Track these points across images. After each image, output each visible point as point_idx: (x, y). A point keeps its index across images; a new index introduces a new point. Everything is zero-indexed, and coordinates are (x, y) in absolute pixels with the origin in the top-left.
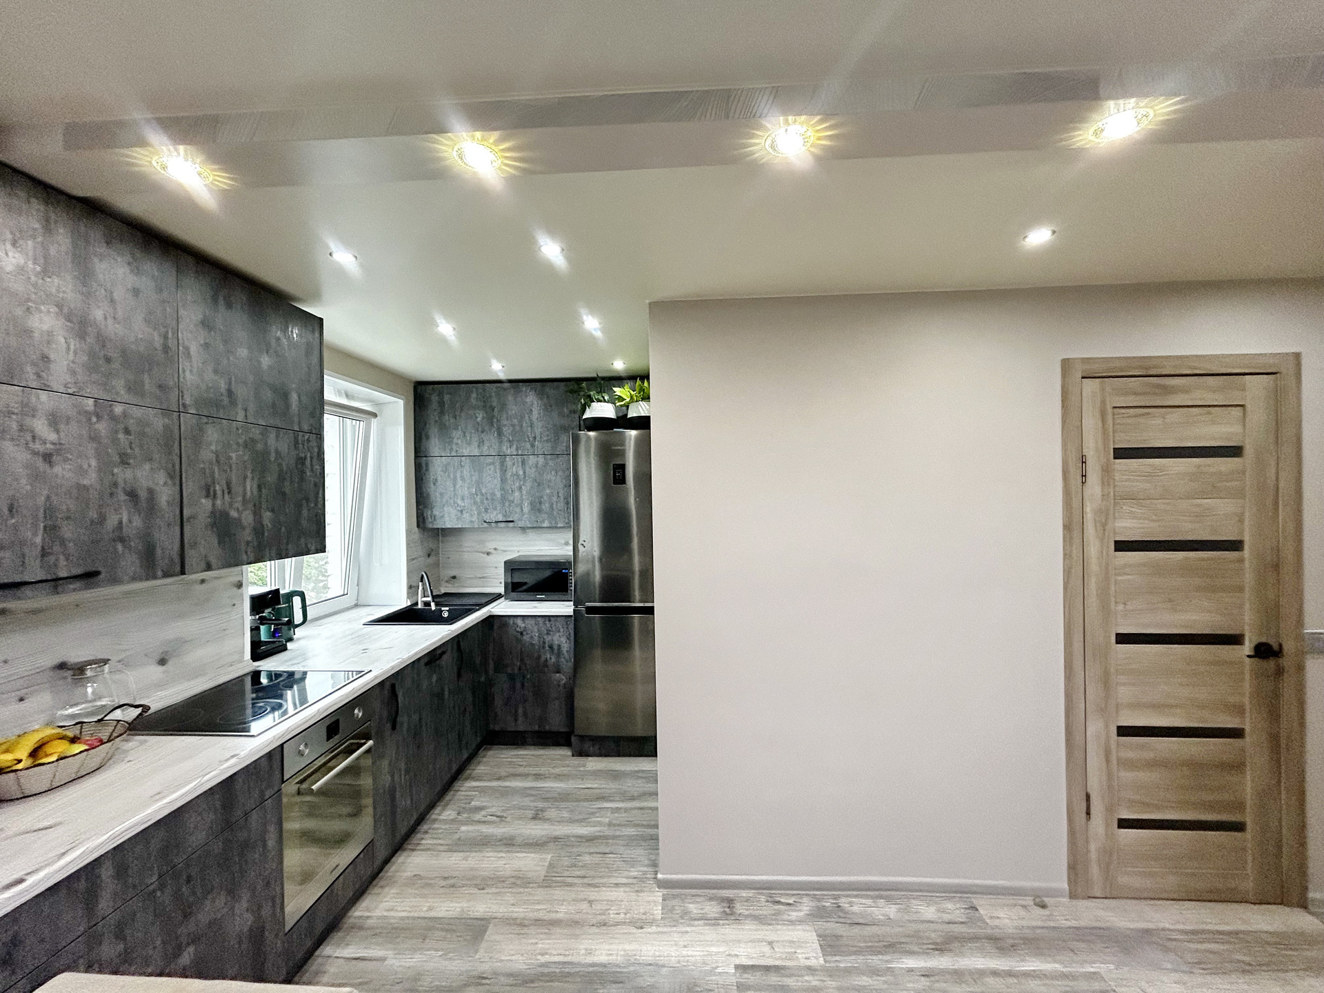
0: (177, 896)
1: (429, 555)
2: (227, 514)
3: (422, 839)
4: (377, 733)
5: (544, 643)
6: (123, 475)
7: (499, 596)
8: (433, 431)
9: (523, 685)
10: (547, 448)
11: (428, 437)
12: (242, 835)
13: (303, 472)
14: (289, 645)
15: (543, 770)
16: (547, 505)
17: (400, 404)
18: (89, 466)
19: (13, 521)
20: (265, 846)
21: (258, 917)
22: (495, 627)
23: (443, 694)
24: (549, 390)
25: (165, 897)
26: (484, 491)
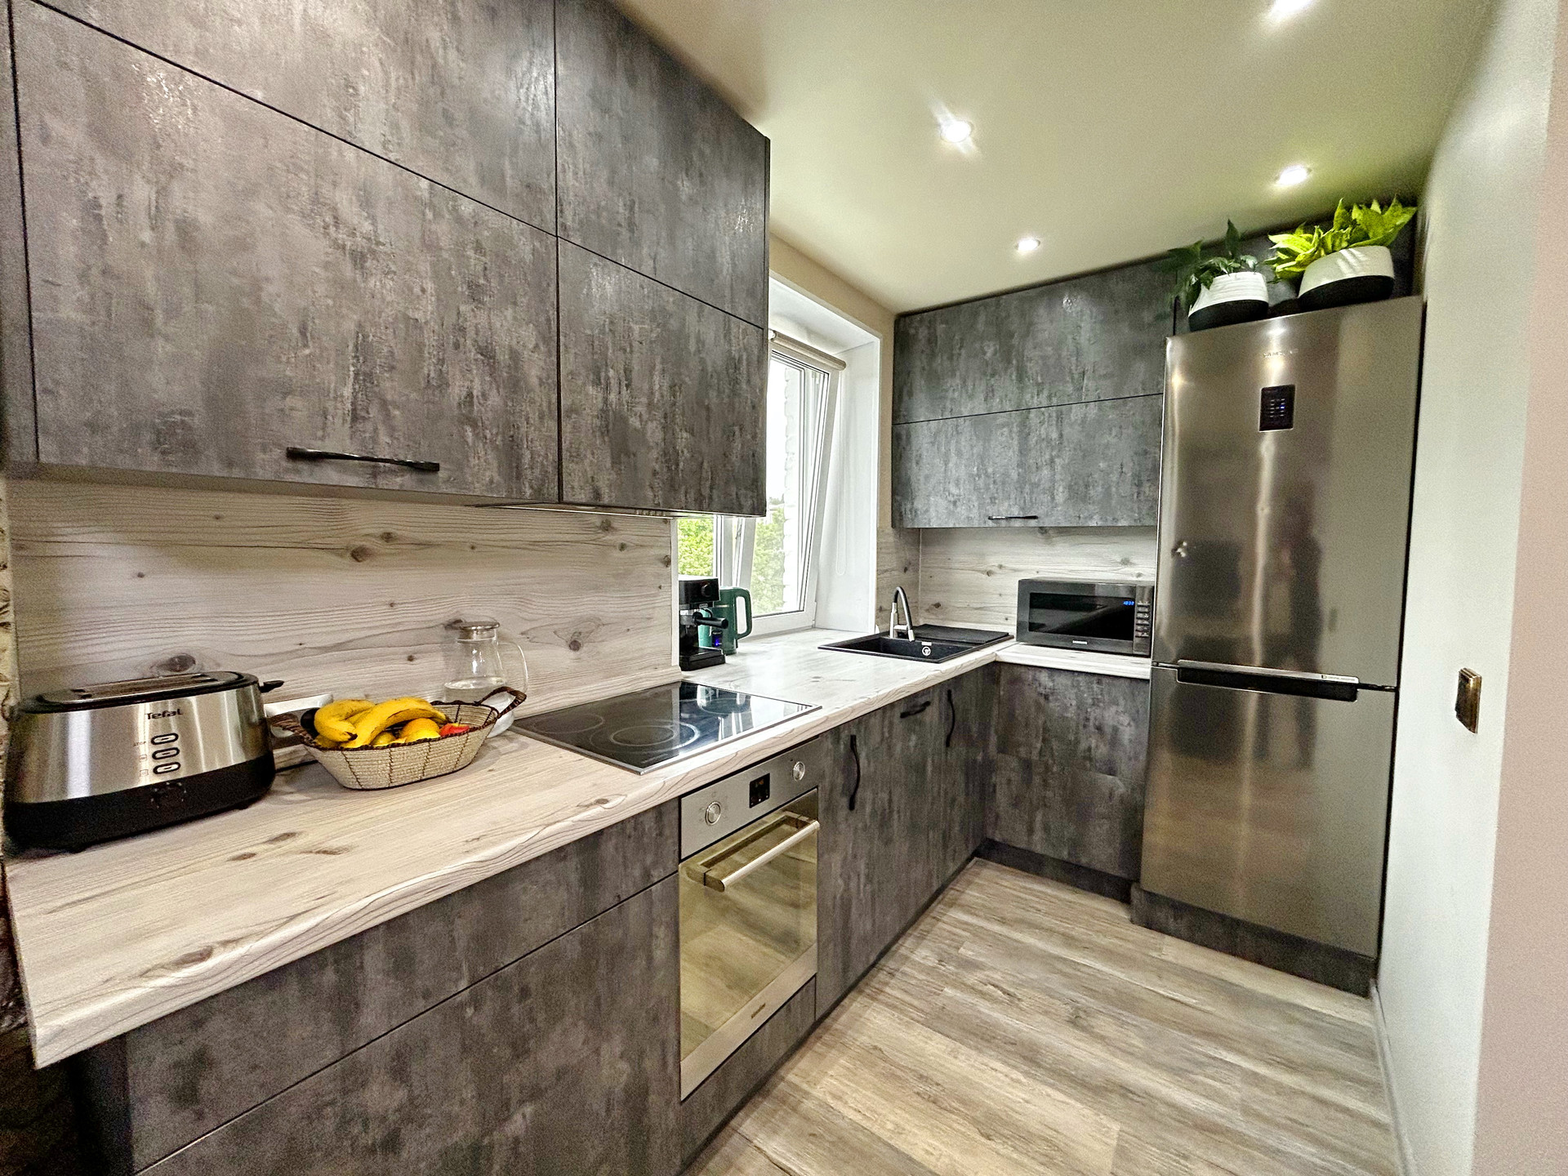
0: (501, 1021)
1: (906, 570)
2: (624, 420)
3: (887, 984)
4: (827, 809)
5: (1087, 719)
6: (476, 319)
7: (1005, 637)
8: (919, 382)
9: (1045, 782)
10: (1107, 389)
11: (910, 394)
12: (613, 935)
13: (736, 382)
14: (728, 659)
15: (1078, 931)
16: (1100, 489)
17: (876, 342)
18: (423, 291)
19: (307, 352)
20: (650, 959)
21: (638, 1071)
22: (1003, 682)
23: (925, 766)
24: (1117, 286)
25: (481, 1019)
26: (990, 470)
